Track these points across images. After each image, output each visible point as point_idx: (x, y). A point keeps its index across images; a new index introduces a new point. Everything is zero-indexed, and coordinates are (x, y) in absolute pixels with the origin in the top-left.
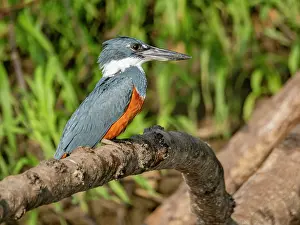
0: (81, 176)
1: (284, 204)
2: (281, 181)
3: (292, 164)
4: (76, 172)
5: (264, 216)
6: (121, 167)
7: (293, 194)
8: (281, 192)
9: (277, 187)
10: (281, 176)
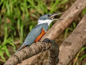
0: (35, 51)
1: (65, 60)
2: (64, 54)
3: (66, 50)
4: (34, 50)
5: (60, 64)
6: (43, 49)
7: (67, 58)
8: (64, 57)
9: (63, 56)
10: (64, 53)
